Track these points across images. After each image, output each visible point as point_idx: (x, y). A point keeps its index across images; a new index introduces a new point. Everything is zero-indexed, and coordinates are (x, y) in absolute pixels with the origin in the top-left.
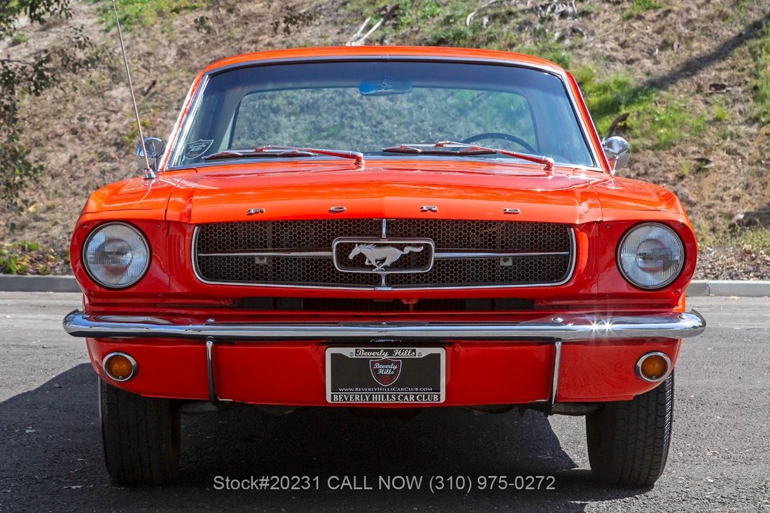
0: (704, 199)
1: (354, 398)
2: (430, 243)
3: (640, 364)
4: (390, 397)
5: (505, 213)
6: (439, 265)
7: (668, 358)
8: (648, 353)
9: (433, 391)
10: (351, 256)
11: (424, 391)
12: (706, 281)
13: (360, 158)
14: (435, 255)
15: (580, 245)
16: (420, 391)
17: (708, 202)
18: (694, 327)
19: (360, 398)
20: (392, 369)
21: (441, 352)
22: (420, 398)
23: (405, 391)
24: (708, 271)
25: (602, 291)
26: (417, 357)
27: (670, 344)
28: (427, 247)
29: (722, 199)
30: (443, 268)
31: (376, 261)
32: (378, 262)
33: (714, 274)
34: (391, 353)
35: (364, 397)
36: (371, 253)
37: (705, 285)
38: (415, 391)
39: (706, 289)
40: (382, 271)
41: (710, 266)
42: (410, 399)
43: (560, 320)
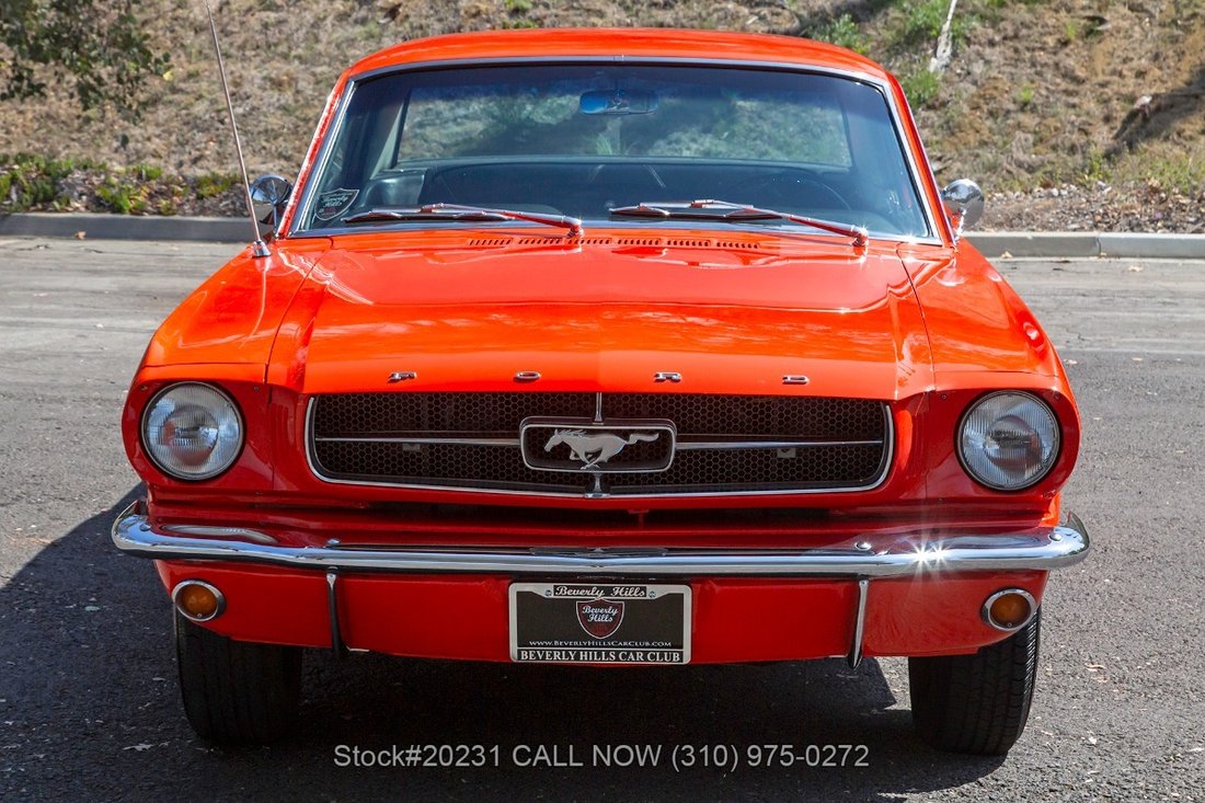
0: (1096, 75)
1: (552, 655)
2: (669, 429)
3: (988, 605)
4: (607, 655)
5: (785, 383)
6: (683, 458)
7: (1031, 597)
8: (998, 591)
9: (672, 647)
10: (548, 447)
11: (658, 647)
12: (1095, 234)
13: (577, 227)
14: (675, 445)
15: (900, 432)
16: (653, 647)
17: (1101, 78)
18: (1073, 553)
19: (561, 656)
20: (610, 615)
21: (686, 592)
22: (652, 657)
23: (630, 647)
24: (1099, 218)
25: (931, 494)
26: (648, 597)
27: (1034, 577)
28: (665, 435)
29: (1121, 75)
30: (690, 461)
31: (587, 454)
32: (590, 456)
33: (1106, 223)
34: (608, 592)
35: (567, 655)
36: (579, 443)
37: (1094, 240)
38: (644, 647)
39: (1095, 244)
40: (596, 469)
41: (1101, 211)
42: (637, 658)
43: (867, 546)
